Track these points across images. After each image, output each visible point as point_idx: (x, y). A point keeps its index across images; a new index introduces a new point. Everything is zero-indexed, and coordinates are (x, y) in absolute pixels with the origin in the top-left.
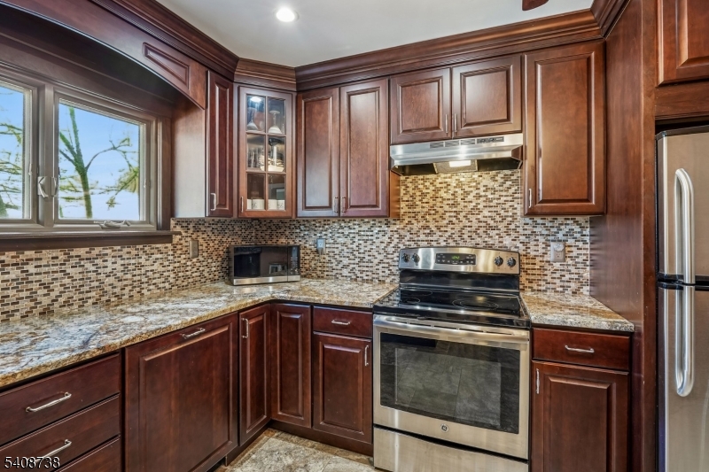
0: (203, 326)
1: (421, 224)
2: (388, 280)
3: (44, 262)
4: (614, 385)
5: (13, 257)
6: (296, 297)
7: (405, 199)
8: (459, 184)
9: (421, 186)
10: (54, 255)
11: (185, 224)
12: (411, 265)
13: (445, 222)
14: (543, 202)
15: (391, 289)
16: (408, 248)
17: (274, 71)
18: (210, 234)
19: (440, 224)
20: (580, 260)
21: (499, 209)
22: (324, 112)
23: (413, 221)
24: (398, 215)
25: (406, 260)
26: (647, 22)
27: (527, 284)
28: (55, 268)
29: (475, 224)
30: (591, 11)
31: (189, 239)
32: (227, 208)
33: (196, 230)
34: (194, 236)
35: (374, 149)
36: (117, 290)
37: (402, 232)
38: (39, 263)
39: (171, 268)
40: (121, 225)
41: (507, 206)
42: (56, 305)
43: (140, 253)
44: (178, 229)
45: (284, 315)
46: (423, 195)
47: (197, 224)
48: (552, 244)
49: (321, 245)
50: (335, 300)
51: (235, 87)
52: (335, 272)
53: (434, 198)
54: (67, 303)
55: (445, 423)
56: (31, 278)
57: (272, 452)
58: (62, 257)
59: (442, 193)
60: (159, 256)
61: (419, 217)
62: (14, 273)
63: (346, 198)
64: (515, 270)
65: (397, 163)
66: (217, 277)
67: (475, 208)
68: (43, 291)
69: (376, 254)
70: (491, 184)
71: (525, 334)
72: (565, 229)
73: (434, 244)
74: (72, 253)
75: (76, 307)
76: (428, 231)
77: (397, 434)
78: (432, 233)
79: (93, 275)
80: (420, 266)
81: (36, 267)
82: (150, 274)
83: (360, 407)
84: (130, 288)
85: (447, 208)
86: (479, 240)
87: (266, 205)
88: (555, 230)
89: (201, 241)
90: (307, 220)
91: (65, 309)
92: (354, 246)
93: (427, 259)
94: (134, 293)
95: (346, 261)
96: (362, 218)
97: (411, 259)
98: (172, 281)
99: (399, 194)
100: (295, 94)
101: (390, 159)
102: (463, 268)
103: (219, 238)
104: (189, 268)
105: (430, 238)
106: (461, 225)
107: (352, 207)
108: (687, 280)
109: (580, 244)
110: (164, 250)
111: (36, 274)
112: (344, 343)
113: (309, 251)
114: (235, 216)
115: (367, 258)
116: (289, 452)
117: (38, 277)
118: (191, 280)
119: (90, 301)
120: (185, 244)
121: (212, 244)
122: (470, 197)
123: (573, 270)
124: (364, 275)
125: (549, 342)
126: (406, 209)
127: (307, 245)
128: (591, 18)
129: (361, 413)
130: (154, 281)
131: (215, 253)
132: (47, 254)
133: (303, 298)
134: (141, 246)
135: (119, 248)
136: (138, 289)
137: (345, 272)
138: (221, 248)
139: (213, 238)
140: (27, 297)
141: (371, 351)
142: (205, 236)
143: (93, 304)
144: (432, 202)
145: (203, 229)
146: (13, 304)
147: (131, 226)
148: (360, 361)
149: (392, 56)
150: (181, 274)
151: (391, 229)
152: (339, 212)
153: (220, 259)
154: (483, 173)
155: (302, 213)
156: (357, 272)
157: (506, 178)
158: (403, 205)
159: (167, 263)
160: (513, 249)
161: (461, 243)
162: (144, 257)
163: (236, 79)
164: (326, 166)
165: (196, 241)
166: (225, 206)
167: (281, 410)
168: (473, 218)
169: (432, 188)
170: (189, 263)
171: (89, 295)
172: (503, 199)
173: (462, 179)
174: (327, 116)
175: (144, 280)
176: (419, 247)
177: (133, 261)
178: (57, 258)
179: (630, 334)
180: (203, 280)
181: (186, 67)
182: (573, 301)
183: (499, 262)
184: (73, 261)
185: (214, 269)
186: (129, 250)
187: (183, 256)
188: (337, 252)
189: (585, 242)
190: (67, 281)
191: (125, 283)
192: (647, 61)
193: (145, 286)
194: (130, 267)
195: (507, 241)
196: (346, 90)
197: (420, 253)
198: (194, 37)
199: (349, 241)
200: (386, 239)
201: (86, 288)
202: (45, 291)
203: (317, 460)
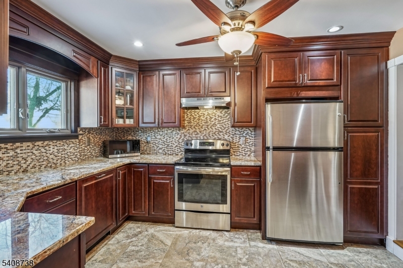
0: (104, 173)
1: (193, 130)
2: (180, 154)
3: (24, 148)
4: (256, 184)
5: (11, 146)
6: (141, 161)
7: (187, 119)
8: (208, 114)
9: (193, 115)
10: (28, 145)
11: (84, 130)
12: (189, 147)
13: (203, 129)
14: (237, 122)
15: (181, 157)
16: (188, 140)
17: (129, 61)
18: (95, 134)
19: (201, 130)
20: (251, 143)
21: (223, 124)
22: (152, 81)
23: (190, 129)
24: (184, 126)
25: (187, 145)
26: (263, 67)
27: (233, 153)
28: (29, 151)
29: (214, 130)
30: (252, 56)
31: (85, 137)
32: (107, 123)
33: (89, 133)
34: (88, 136)
35: (174, 99)
36: (55, 161)
37: (186, 134)
38: (22, 148)
39: (78, 151)
40: (56, 131)
41: (226, 123)
42: (29, 168)
43: (65, 144)
44: (81, 132)
45: (135, 169)
46: (194, 118)
47: (90, 130)
48: (242, 138)
49: (149, 139)
50: (158, 162)
51: (110, 67)
52: (156, 151)
53: (199, 120)
54: (34, 167)
55: (202, 204)
56: (18, 155)
57: (131, 228)
58: (31, 146)
59: (202, 118)
60: (73, 145)
61: (193, 127)
62: (12, 153)
63: (162, 119)
64: (228, 148)
65: (183, 106)
66: (98, 155)
67: (214, 124)
68: (23, 161)
69: (174, 143)
70: (220, 115)
71: (229, 169)
72: (246, 132)
73: (199, 138)
74: (35, 144)
75: (37, 168)
76: (196, 133)
77: (184, 212)
78: (197, 134)
79: (44, 154)
80: (193, 147)
81: (21, 150)
82: (69, 154)
83: (169, 204)
84: (60, 160)
85: (203, 124)
86: (216, 137)
87: (124, 122)
88: (242, 132)
89: (91, 138)
90: (142, 128)
91: (33, 169)
92: (165, 140)
93: (196, 145)
94: (62, 162)
95: (161, 146)
96: (168, 127)
97: (189, 145)
98: (79, 157)
99: (184, 117)
100: (138, 72)
101: (181, 104)
102: (210, 148)
103: (99, 136)
104: (86, 151)
105: (197, 136)
106: (209, 130)
107: (165, 123)
108: (271, 148)
109: (251, 138)
110: (75, 142)
111: (21, 153)
112: (163, 179)
113: (143, 142)
114: (110, 127)
115: (171, 145)
116: (139, 227)
117: (21, 155)
118: (87, 157)
119: (43, 166)
120: (84, 139)
121: (96, 140)
122: (212, 120)
123: (248, 147)
124: (169, 152)
125: (236, 171)
126: (187, 124)
127: (142, 140)
128: (252, 58)
129: (169, 206)
130: (71, 157)
131: (97, 144)
132: (25, 144)
133: (145, 161)
134: (65, 141)
135: (55, 141)
136: (64, 161)
137: (160, 151)
138: (100, 141)
139: (96, 136)
140: (17, 164)
141: (174, 180)
142: (93, 135)
143: (45, 167)
144: (198, 121)
145: (92, 132)
146: (11, 167)
147: (61, 131)
148: (169, 186)
149: (182, 62)
150: (82, 154)
151: (181, 132)
152: (159, 125)
153: (99, 147)
154: (217, 110)
155: (141, 125)
156: (166, 151)
157: (226, 113)
158: (186, 122)
159: (76, 149)
160: (228, 140)
161: (209, 138)
162: (66, 145)
163: (110, 64)
164: (153, 105)
165: (89, 138)
166: (106, 122)
167: (134, 210)
168: (213, 128)
169: (198, 115)
170: (86, 149)
171: (43, 163)
172: (225, 120)
173: (209, 112)
174: (153, 83)
175: (66, 156)
176: (192, 139)
177: (62, 148)
178: (29, 146)
179: (260, 166)
180: (92, 156)
181: (89, 59)
182: (248, 158)
183: (223, 145)
184: (36, 148)
185: (97, 151)
186: (60, 142)
187: (83, 145)
188: (157, 142)
189: (252, 137)
190: (33, 157)
191: (58, 158)
192: (263, 80)
193: (66, 159)
194: (60, 151)
195: (226, 137)
196: (162, 73)
197: (193, 142)
198: (94, 47)
199: (162, 137)
200: (179, 136)
201: (42, 160)
202: (24, 161)
203: (151, 228)
